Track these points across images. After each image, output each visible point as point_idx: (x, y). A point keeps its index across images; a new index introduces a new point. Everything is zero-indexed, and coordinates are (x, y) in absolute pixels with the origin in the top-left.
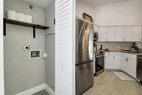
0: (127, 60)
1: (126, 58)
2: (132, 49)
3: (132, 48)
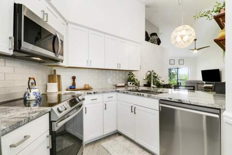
0: (133, 110)
1: (132, 107)
2: (129, 83)
3: (128, 81)
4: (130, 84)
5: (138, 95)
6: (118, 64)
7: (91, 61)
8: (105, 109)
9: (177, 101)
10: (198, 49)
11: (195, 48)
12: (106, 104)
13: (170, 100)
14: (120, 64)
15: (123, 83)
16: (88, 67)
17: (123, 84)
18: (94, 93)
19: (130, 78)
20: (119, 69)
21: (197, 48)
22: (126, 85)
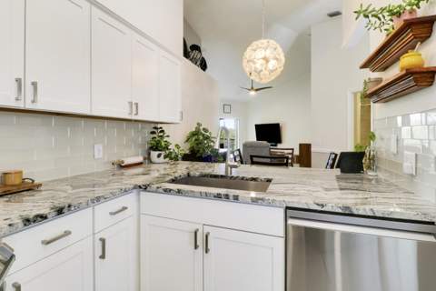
1: (196, 232)
2: (154, 154)
3: (152, 149)
4: (159, 156)
5: (218, 196)
6: (131, 103)
7: (34, 84)
8: (103, 257)
9: (340, 211)
10: (257, 90)
11: (252, 88)
12: (103, 241)
13: (319, 208)
14: (137, 104)
15: (138, 155)
16: (21, 105)
17: (140, 159)
18: (60, 211)
19: (158, 143)
20: (134, 117)
21: (255, 88)
22: (148, 159)
